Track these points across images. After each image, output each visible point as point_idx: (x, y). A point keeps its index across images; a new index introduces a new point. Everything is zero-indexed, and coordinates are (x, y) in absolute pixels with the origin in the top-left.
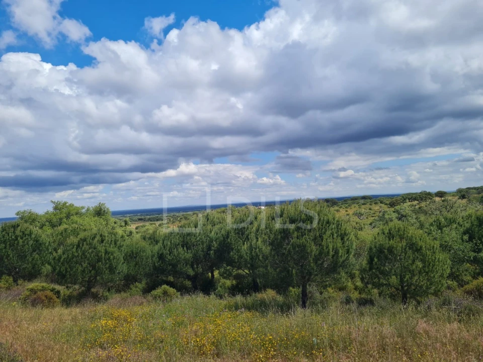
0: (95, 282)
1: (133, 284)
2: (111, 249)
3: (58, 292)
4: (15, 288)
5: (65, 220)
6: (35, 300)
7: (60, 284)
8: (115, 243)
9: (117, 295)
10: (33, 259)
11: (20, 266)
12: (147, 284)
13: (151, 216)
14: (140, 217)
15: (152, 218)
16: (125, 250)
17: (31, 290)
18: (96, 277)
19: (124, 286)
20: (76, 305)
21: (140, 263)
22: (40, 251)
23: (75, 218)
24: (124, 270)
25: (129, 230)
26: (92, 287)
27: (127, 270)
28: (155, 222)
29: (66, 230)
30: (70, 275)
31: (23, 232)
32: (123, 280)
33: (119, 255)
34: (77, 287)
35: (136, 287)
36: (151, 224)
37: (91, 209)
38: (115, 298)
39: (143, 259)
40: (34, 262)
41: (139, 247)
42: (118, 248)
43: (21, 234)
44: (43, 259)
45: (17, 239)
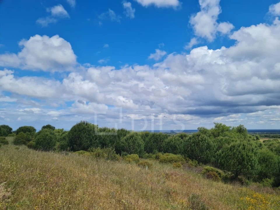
0: (240, 172)
1: (265, 179)
2: (250, 154)
3: (219, 174)
4: (199, 167)
5: (221, 133)
6: (208, 175)
7: (221, 169)
8: (252, 151)
9: (254, 183)
10: (207, 153)
11: (201, 156)
12: (274, 180)
13: (274, 135)
14: (266, 135)
15: (275, 136)
16: (259, 156)
17: (207, 170)
18: (241, 169)
19: (258, 178)
20: (230, 184)
21: (269, 166)
22: (210, 149)
23: (227, 133)
24: (259, 169)
25: (259, 143)
26: (239, 175)
27: (260, 169)
28: (277, 139)
29: (222, 139)
30: (227, 165)
31: (202, 139)
32: (257, 175)
33: (255, 158)
34: (230, 173)
35: (267, 181)
36: (275, 140)
37: (235, 128)
38: (254, 185)
39: (272, 163)
40: (207, 155)
41: (269, 155)
42: (254, 154)
43: (201, 140)
44: (211, 154)
45: (199, 142)
